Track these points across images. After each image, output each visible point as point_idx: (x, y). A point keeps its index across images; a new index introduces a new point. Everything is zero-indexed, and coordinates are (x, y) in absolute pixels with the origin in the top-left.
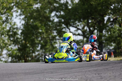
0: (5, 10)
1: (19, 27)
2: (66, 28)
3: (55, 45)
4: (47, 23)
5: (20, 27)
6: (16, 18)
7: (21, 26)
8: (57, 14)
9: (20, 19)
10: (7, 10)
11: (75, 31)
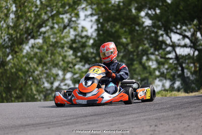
0: (67, 8)
1: (89, 34)
2: (165, 36)
3: (148, 63)
4: (133, 28)
5: (92, 35)
6: (84, 20)
7: (93, 32)
8: (150, 12)
9: (91, 21)
10: (69, 8)
11: (179, 40)
